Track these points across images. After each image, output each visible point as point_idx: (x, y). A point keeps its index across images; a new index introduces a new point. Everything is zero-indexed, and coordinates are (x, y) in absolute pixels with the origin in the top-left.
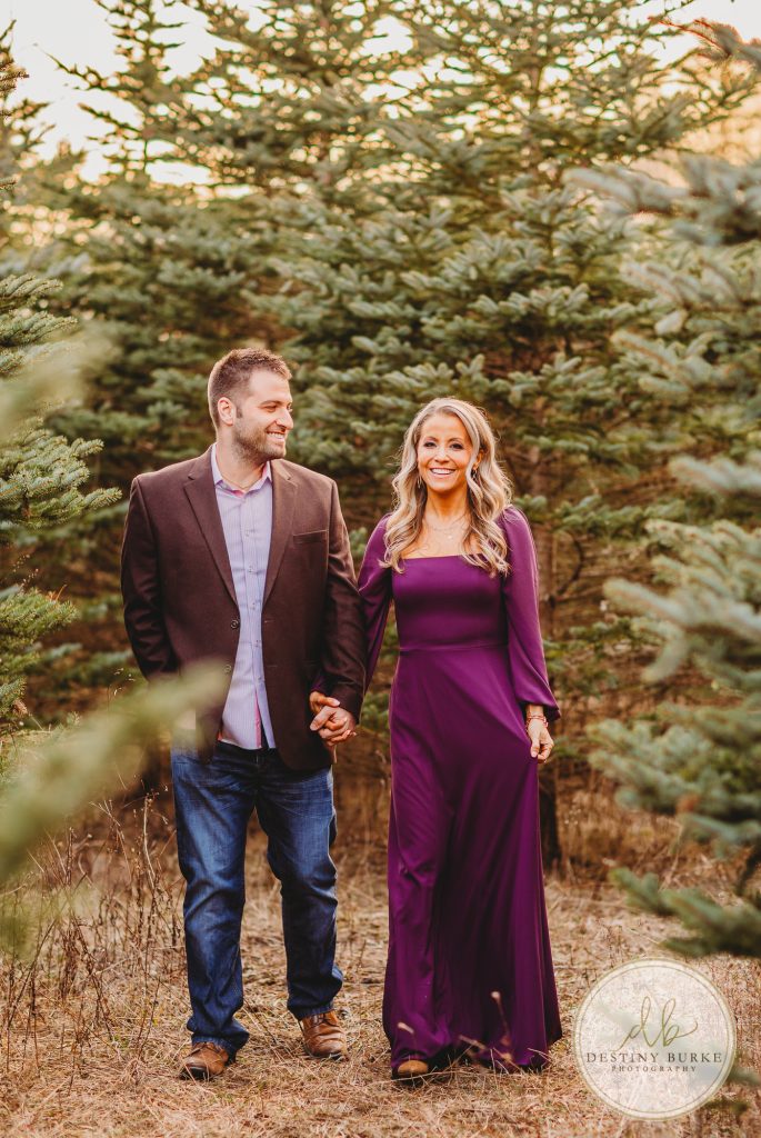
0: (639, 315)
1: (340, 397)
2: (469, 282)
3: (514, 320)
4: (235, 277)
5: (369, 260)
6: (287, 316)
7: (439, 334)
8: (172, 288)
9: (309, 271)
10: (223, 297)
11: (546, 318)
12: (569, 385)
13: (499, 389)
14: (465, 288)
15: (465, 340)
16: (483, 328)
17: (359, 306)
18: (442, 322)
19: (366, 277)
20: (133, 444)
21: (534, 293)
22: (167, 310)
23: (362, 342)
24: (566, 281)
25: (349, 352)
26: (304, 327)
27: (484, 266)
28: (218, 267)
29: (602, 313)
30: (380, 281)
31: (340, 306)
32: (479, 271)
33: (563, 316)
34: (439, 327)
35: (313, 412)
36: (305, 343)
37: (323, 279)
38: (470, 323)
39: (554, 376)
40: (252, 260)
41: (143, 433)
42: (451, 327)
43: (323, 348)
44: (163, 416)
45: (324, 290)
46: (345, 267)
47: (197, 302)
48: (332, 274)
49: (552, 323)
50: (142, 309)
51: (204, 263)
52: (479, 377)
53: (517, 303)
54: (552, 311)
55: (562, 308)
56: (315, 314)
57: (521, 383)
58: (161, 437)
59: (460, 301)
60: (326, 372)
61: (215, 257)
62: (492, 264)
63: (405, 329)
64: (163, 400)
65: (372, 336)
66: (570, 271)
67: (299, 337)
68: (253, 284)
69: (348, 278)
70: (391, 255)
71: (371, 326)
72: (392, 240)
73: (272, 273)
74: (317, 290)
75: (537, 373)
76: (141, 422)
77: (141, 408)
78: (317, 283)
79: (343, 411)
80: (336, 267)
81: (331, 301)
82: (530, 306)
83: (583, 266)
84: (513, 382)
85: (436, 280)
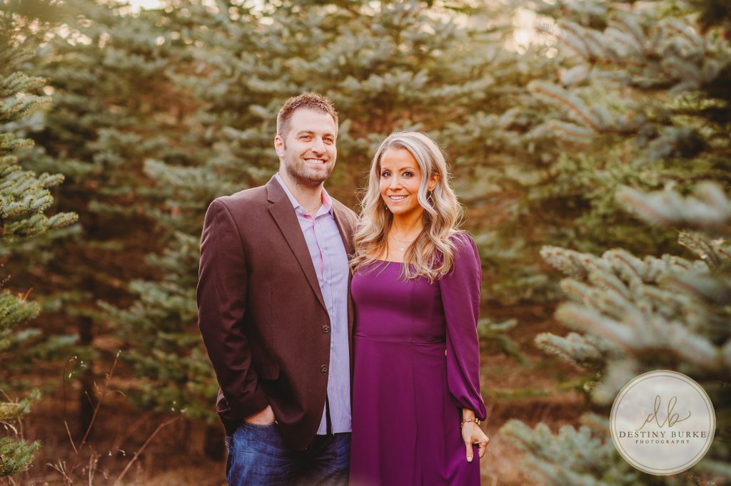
0: (464, 95)
1: (240, 151)
2: (339, 67)
3: (373, 95)
4: (160, 63)
5: (262, 50)
6: (199, 90)
8: (113, 69)
9: (217, 57)
10: (151, 77)
11: (395, 94)
13: (362, 146)
14: (335, 71)
16: (348, 101)
17: (255, 84)
19: (260, 63)
20: (82, 183)
21: (388, 76)
22: (109, 86)
23: (257, 110)
24: (409, 68)
25: (246, 118)
26: (212, 99)
27: (350, 55)
28: (148, 55)
29: (436, 92)
30: (270, 66)
31: (240, 83)
32: (347, 59)
33: (409, 94)
35: (218, 161)
36: (211, 111)
37: (228, 63)
38: (340, 97)
40: (173, 51)
41: (90, 175)
43: (226, 115)
44: (105, 163)
45: (228, 71)
46: (245, 55)
47: (131, 81)
48: (235, 60)
49: (401, 98)
50: (90, 85)
51: (138, 52)
52: (347, 137)
53: (376, 83)
54: (402, 89)
55: (408, 87)
56: (221, 89)
58: (103, 178)
59: (331, 80)
60: (232, 132)
61: (145, 48)
62: (356, 53)
64: (105, 151)
65: (264, 105)
66: (413, 60)
67: (208, 106)
68: (173, 67)
69: (247, 62)
70: (278, 47)
71: (265, 98)
72: (280, 36)
73: (189, 60)
74: (223, 71)
76: (87, 167)
77: (88, 158)
78: (223, 66)
79: (240, 161)
80: (238, 55)
81: (233, 80)
82: (385, 85)
83: (422, 57)
84: (371, 141)
85: (313, 65)
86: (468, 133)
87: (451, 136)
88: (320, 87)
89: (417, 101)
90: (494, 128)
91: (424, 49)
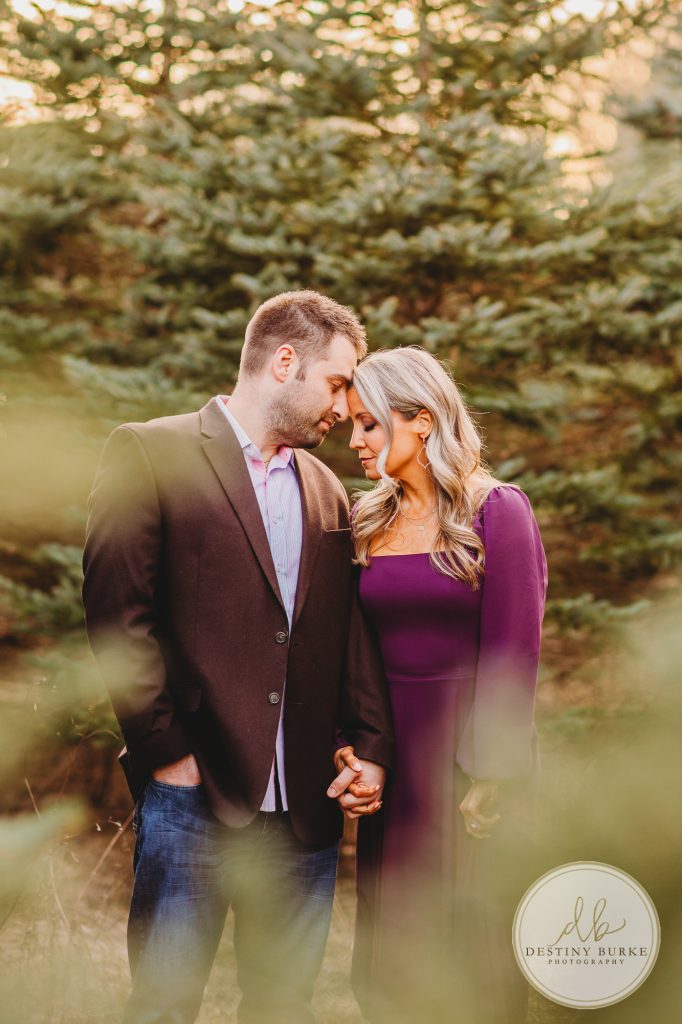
1: (217, 343)
2: (372, 215)
3: (426, 259)
4: (76, 206)
6: (144, 250)
7: (336, 274)
9: (175, 199)
10: (61, 228)
11: (462, 257)
12: (488, 334)
14: (363, 223)
15: (365, 280)
16: (386, 269)
17: (238, 241)
18: (340, 260)
19: (245, 207)
21: (447, 228)
23: (243, 281)
24: (478, 217)
26: (161, 264)
27: (389, 198)
28: (56, 196)
29: (522, 253)
30: (260, 214)
32: (386, 204)
33: (486, 257)
34: (336, 266)
37: (196, 210)
38: (373, 262)
39: (473, 324)
42: (349, 266)
43: (189, 288)
45: (195, 221)
46: (221, 195)
48: (204, 205)
49: (470, 263)
51: (41, 191)
52: (387, 324)
53: (432, 239)
54: (472, 250)
55: (483, 248)
56: (180, 250)
57: (434, 330)
60: (204, 316)
62: (399, 195)
63: (291, 268)
65: (254, 273)
67: (155, 273)
69: (224, 207)
70: (269, 183)
71: (254, 264)
72: (275, 166)
74: (187, 221)
75: (453, 318)
78: (187, 213)
80: (211, 196)
81: (204, 235)
82: (445, 244)
83: (496, 200)
84: (425, 330)
85: (328, 212)
86: (571, 315)
87: (542, 321)
88: (338, 245)
89: (492, 267)
90: (610, 307)
91: (499, 188)
